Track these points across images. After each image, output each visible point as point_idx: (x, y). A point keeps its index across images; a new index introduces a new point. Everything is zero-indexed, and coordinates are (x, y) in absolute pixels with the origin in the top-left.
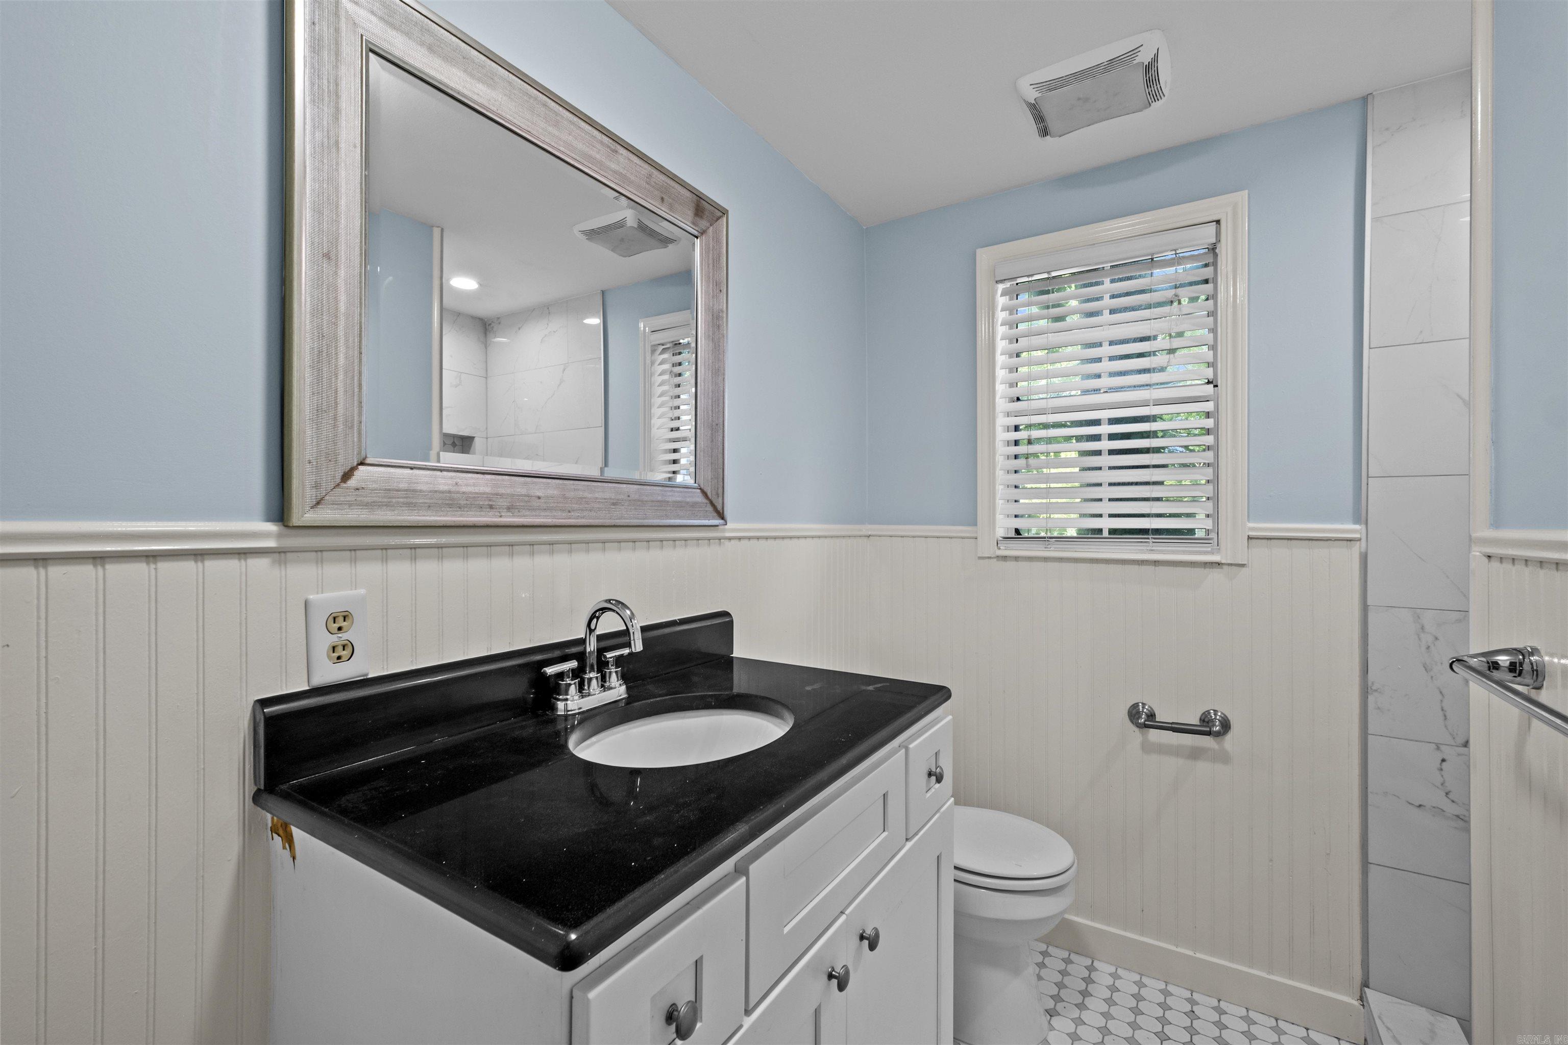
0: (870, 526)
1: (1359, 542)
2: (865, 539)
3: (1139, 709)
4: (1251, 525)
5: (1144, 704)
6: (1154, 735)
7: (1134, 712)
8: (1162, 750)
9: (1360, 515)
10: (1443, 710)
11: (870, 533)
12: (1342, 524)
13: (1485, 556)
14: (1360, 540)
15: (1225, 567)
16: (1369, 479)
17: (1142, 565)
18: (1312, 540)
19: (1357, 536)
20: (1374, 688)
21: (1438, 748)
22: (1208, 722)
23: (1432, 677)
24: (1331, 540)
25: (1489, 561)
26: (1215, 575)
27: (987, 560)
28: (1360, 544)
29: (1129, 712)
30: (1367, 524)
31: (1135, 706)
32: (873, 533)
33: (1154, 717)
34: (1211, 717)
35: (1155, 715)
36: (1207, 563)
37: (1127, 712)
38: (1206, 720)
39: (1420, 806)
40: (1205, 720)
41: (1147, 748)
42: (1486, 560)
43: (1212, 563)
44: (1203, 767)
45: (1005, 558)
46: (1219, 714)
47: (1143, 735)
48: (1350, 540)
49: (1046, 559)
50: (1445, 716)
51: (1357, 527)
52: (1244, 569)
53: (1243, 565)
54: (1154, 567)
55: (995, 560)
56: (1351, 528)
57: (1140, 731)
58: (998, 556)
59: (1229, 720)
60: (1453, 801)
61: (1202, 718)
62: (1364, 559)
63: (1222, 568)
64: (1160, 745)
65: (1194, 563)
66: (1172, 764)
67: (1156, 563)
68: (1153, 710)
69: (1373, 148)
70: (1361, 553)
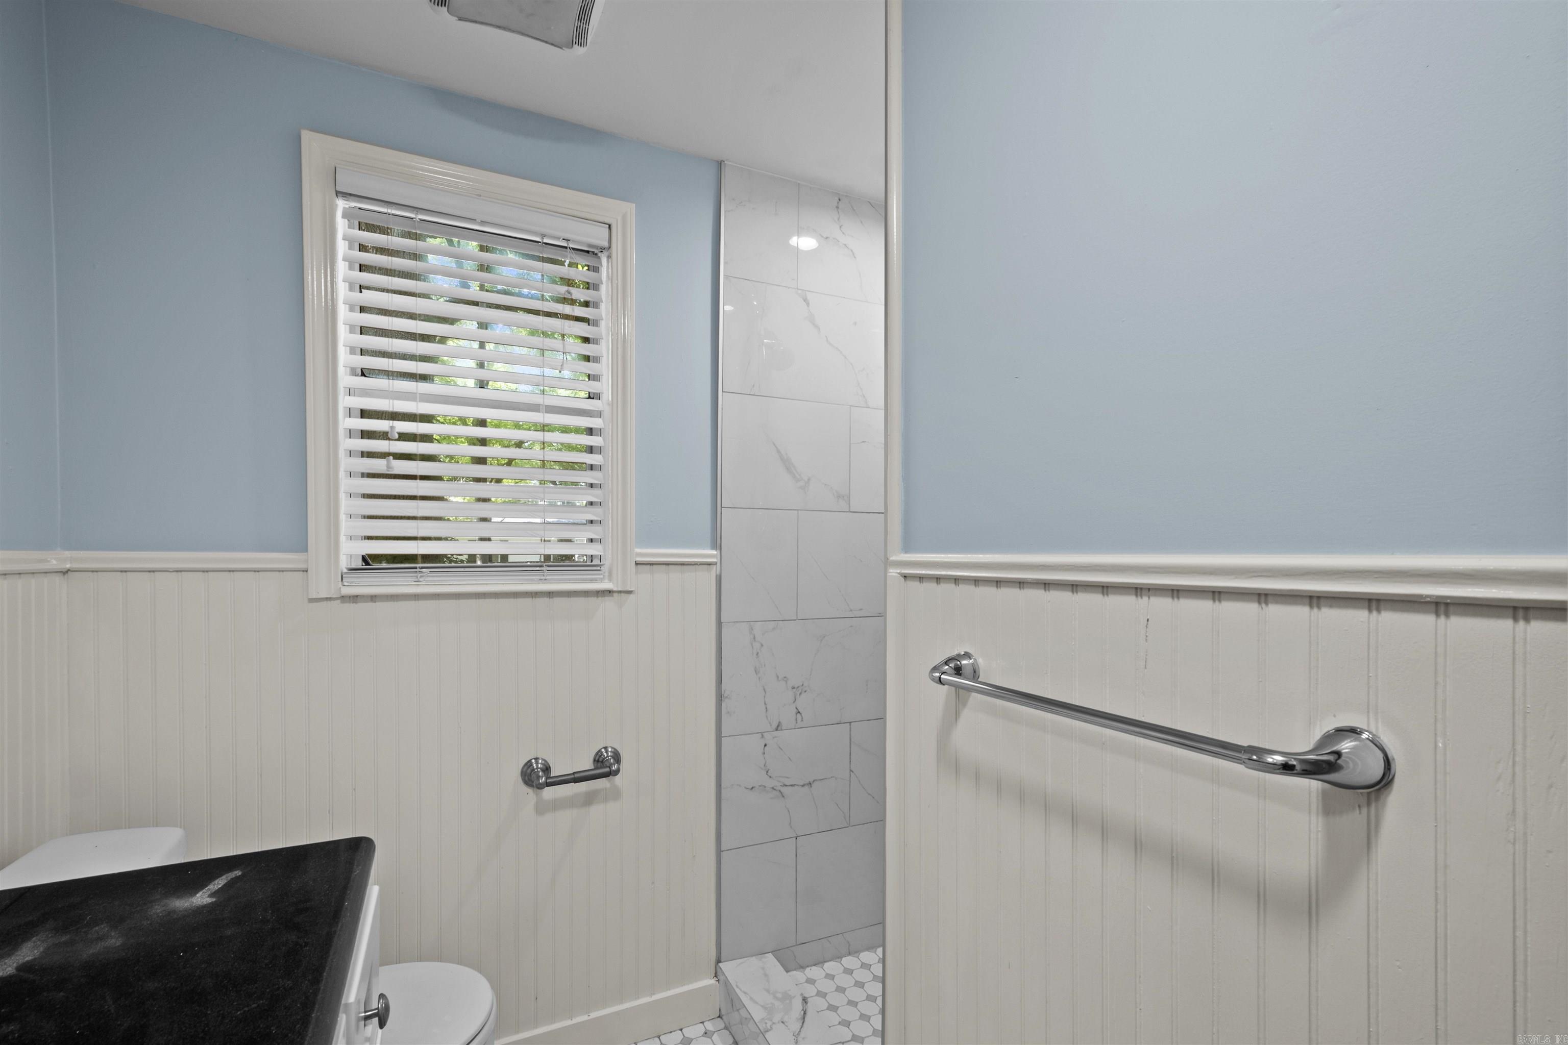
0: (67, 554)
1: (715, 566)
2: (57, 579)
3: (533, 767)
4: (638, 550)
5: (536, 759)
6: (549, 793)
7: (529, 771)
8: (557, 805)
9: (716, 543)
10: (765, 704)
11: (68, 566)
12: (704, 549)
13: (902, 576)
14: (715, 564)
15: (615, 595)
16: (723, 509)
17: (535, 598)
18: (683, 564)
19: (714, 560)
20: (726, 695)
21: (763, 736)
22: (602, 762)
23: (759, 678)
24: (697, 564)
25: (905, 580)
26: (608, 603)
27: (325, 602)
28: (716, 567)
29: (522, 772)
30: (721, 549)
31: (529, 764)
32: (76, 566)
33: (549, 769)
34: (604, 756)
35: (550, 767)
36: (599, 591)
37: (520, 771)
38: (601, 760)
39: (752, 788)
40: (599, 760)
41: (541, 809)
42: (903, 579)
43: (604, 591)
44: (597, 810)
45: (355, 599)
46: (610, 750)
47: (537, 795)
48: (709, 564)
49: (416, 597)
50: (766, 708)
51: (714, 552)
52: (632, 596)
53: (630, 592)
54: (548, 599)
55: (339, 601)
56: (710, 554)
57: (533, 790)
58: (343, 597)
59: (619, 754)
60: (770, 777)
61: (597, 759)
62: (719, 579)
63: (613, 596)
64: (555, 800)
65: (587, 592)
66: (566, 817)
67: (550, 594)
68: (548, 764)
69: (725, 212)
70: (717, 576)
